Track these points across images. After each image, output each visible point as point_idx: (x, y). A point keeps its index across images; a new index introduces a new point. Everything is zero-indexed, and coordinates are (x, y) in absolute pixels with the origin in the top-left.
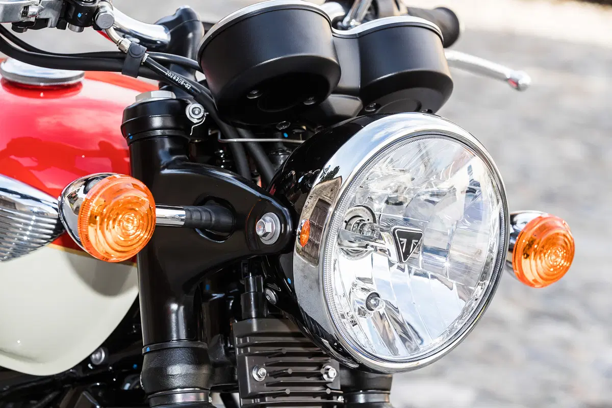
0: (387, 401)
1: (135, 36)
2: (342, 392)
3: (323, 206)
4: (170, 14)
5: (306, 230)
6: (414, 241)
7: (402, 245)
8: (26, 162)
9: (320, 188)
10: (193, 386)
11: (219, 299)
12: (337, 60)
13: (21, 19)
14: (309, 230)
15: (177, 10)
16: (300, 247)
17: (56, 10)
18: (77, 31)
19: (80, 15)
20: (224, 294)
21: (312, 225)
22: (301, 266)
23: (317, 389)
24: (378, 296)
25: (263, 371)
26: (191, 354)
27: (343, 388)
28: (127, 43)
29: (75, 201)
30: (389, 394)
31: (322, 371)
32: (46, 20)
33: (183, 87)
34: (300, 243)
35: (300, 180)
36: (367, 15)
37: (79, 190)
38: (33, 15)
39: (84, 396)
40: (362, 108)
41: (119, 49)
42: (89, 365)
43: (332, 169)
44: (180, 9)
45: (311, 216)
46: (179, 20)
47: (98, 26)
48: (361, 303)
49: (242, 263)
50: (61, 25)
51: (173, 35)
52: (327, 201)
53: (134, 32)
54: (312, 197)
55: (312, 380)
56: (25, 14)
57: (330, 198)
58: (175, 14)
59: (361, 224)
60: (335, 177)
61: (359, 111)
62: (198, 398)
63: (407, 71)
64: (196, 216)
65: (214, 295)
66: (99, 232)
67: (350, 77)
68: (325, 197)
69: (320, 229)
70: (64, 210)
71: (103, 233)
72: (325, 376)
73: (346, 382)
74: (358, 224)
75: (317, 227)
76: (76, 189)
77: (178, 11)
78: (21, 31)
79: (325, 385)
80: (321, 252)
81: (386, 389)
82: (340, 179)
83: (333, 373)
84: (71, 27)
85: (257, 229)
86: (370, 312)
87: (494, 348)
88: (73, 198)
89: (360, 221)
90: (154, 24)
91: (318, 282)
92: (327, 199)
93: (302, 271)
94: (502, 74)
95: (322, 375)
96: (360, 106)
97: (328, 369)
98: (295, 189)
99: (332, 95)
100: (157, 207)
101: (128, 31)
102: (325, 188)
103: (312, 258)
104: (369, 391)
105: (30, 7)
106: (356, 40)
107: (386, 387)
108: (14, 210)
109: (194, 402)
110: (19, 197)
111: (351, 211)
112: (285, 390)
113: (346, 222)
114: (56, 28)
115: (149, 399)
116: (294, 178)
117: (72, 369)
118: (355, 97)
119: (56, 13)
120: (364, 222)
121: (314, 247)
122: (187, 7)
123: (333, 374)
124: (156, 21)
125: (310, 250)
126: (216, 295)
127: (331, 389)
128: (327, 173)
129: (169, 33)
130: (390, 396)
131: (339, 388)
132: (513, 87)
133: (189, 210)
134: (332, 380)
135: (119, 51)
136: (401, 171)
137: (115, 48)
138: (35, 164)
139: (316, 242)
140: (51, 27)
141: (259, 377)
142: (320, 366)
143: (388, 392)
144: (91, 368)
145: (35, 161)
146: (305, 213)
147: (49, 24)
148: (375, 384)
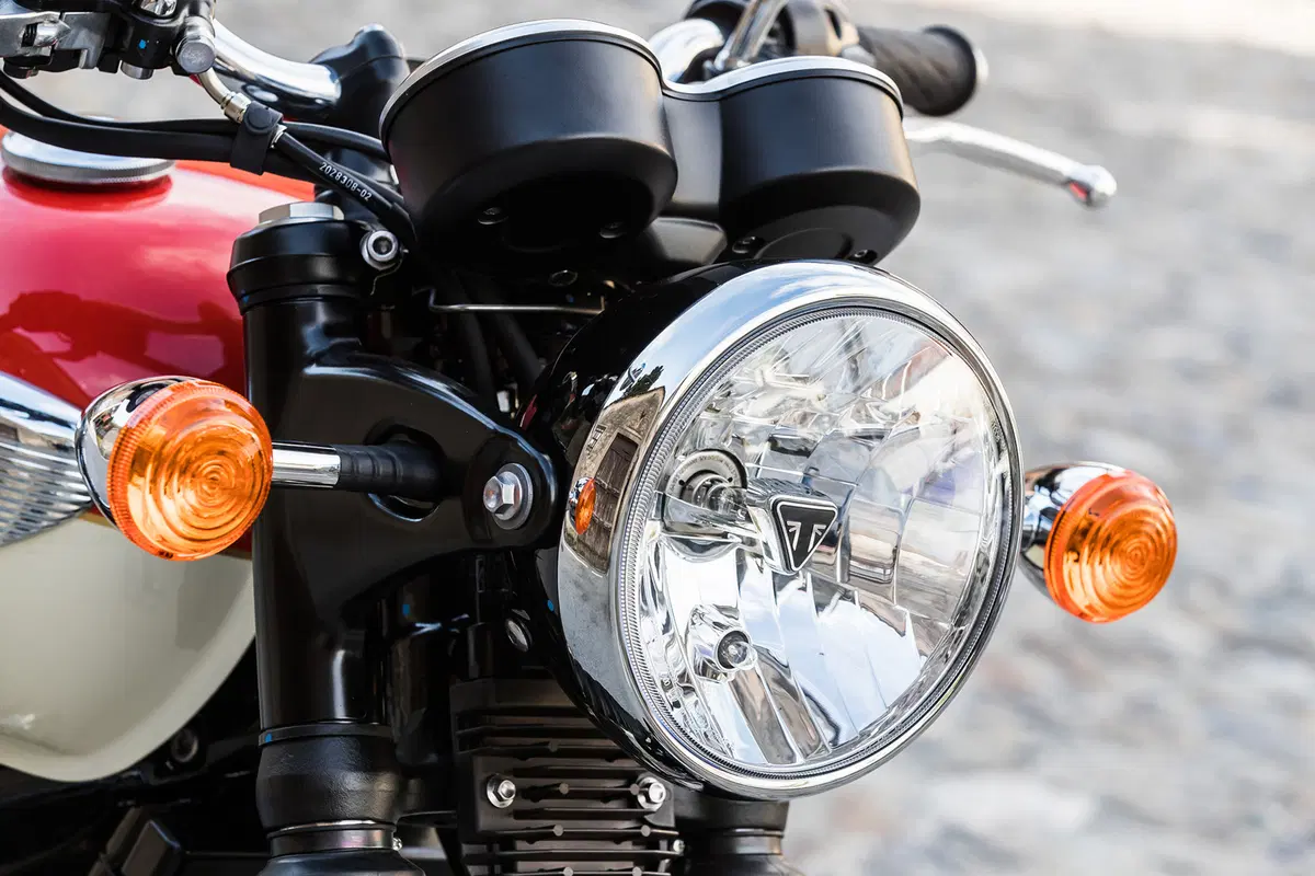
0: (776, 851)
1: (268, 88)
2: (676, 833)
3: (624, 449)
4: (342, 43)
5: (586, 498)
6: (816, 527)
7: (791, 535)
8: (46, 342)
9: (620, 410)
10: (358, 815)
11: (429, 633)
12: (670, 146)
13: (20, 50)
14: (592, 498)
15: (359, 33)
16: (575, 534)
17: (96, 33)
18: (140, 75)
19: (143, 44)
20: (439, 625)
21: (599, 487)
22: (575, 572)
23: (624, 826)
24: (744, 637)
25: (507, 786)
26: (356, 749)
27: (681, 822)
28: (242, 102)
29: (107, 431)
30: (781, 837)
31: (634, 789)
32: (77, 53)
33: (356, 195)
34: (575, 526)
35: (586, 392)
36: (765, 47)
37: (117, 407)
38: (46, 43)
39: (151, 827)
40: (725, 245)
41: (226, 114)
42: (168, 764)
43: (647, 371)
44: (362, 31)
45: (600, 468)
46: (360, 53)
47: (181, 68)
48: (708, 653)
49: (477, 561)
50: (106, 63)
51: (345, 85)
52: (631, 437)
53: (264, 80)
54: (604, 428)
55: (613, 806)
56: (29, 40)
57: (639, 432)
58: (352, 43)
59: (713, 489)
60: (652, 388)
61: (720, 251)
62: (369, 840)
63: (825, 170)
64: (365, 466)
65: (418, 625)
66: (149, 498)
67: (699, 179)
68: (630, 430)
69: (615, 497)
70: (84, 450)
71: (157, 500)
72: (642, 799)
73: (689, 811)
74: (708, 487)
75: (609, 493)
76: (113, 406)
77: (359, 37)
78: (23, 75)
79: (641, 819)
80: (614, 546)
81: (776, 828)
82: (660, 392)
83: (658, 791)
84: (127, 68)
85: (485, 497)
86: (726, 670)
87: (1142, 709)
88: (104, 424)
89: (713, 481)
90: (310, 62)
91: (607, 611)
92: (633, 435)
93: (578, 585)
94: (1057, 173)
95: (636, 797)
96: (720, 244)
97: (648, 785)
98: (574, 412)
99: (660, 219)
100: (275, 447)
101: (253, 78)
102: (630, 410)
103: (596, 559)
104: (739, 830)
105: (39, 26)
106: (716, 105)
107: (777, 824)
108: (14, 442)
109: (359, 849)
110: (27, 415)
111: (694, 461)
112: (552, 827)
113: (681, 482)
114: (96, 69)
115: (271, 838)
116: (574, 385)
117: (132, 768)
118: (711, 224)
119: (97, 38)
120: (720, 485)
121: (602, 535)
122: (379, 28)
123: (658, 796)
124: (312, 57)
125: (593, 540)
126: (423, 625)
127: (652, 826)
128: (636, 380)
129: (337, 81)
130: (784, 841)
131: (672, 824)
132: (1077, 200)
133: (348, 455)
134: (655, 808)
135: (226, 118)
136: (797, 379)
137: (216, 113)
138: (64, 347)
139: (606, 523)
140: (87, 67)
141: (500, 799)
142: (631, 777)
143: (777, 833)
144: (171, 768)
145: (67, 341)
146: (588, 461)
147: (83, 60)
148: (748, 817)
